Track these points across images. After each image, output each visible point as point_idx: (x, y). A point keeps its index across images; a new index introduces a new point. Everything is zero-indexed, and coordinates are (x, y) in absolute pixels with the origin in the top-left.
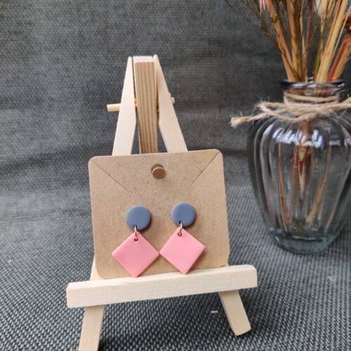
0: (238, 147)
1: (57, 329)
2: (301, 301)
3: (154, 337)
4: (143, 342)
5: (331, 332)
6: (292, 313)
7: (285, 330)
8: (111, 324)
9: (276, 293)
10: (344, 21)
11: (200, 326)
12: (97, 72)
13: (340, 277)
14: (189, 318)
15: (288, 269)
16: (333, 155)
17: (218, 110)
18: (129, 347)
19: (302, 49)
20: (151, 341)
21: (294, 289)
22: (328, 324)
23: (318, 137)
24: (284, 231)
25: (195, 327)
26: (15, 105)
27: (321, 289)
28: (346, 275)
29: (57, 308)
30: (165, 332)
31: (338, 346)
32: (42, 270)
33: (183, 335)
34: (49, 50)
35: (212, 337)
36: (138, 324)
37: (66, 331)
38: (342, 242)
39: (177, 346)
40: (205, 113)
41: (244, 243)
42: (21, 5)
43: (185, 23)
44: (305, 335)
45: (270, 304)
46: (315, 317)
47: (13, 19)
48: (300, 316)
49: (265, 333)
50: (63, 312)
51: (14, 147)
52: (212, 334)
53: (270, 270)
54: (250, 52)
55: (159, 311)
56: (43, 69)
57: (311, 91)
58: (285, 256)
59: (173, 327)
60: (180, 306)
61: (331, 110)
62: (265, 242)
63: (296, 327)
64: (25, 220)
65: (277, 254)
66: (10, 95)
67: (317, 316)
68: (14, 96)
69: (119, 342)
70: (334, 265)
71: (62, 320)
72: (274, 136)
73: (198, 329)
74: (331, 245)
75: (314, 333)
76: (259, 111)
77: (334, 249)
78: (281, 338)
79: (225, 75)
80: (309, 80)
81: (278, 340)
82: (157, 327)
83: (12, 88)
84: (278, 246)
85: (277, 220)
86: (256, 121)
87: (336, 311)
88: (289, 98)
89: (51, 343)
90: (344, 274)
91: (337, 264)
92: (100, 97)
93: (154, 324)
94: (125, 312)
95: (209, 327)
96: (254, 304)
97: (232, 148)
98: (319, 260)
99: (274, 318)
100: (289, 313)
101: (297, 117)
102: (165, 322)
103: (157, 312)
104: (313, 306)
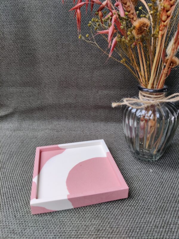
2: (133, 178)
5: (139, 193)
9: (124, 172)
13: (155, 170)
15: (134, 163)
21: (132, 172)
22: (139, 189)
27: (144, 174)
31: (138, 199)
41: (120, 148)
46: (136, 185)
87: (146, 184)
90: (158, 169)
104: (137, 181)
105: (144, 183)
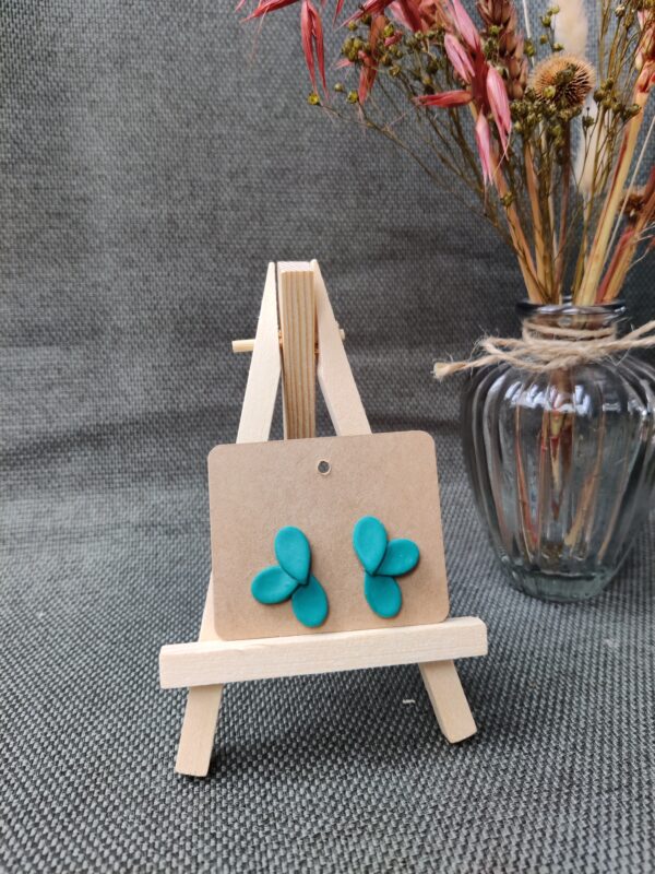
0: (443, 416)
1: (133, 733)
2: (558, 682)
3: (304, 744)
4: (285, 752)
5: (612, 733)
6: (543, 701)
7: (533, 731)
8: (228, 723)
9: (515, 668)
10: (621, 204)
11: (385, 725)
12: (198, 284)
13: (625, 640)
14: (365, 712)
15: (535, 628)
16: (609, 428)
17: (407, 351)
18: (262, 761)
19: (552, 249)
20: (301, 751)
21: (546, 663)
22: (607, 719)
23: (583, 397)
24: (527, 562)
25: (375, 726)
26: (54, 338)
27: (594, 661)
28: (636, 637)
29: (130, 695)
30: (323, 735)
31: (624, 756)
32: (101, 630)
33: (355, 740)
34: (116, 246)
35: (406, 743)
36: (275, 723)
37: (148, 735)
38: (628, 582)
39: (345, 759)
40: (384, 356)
41: (456, 583)
42: (70, 168)
43: (352, 202)
44: (567, 739)
45: (505, 688)
46: (584, 708)
47: (55, 192)
48: (558, 707)
49: (498, 736)
50: (142, 703)
51: (50, 411)
52: (405, 738)
53: (504, 629)
54: (463, 251)
55: (311, 700)
56: (104, 277)
57: (569, 319)
58: (529, 606)
59: (337, 727)
60: (347, 692)
61: (603, 352)
62: (494, 581)
63: (551, 725)
64: (65, 542)
65: (514, 602)
66: (46, 321)
67: (587, 706)
68: (53, 323)
69: (243, 753)
70: (615, 621)
71: (141, 717)
72: (508, 394)
73: (382, 730)
74: (609, 587)
75: (582, 735)
76: (481, 352)
77: (615, 594)
78: (527, 744)
79: (418, 289)
80: (565, 301)
81: (521, 748)
82: (309, 727)
83: (49, 310)
84: (516, 589)
85: (514, 542)
86: (476, 369)
87: (620, 698)
88: (530, 330)
89: (124, 756)
90: (632, 635)
91: (619, 618)
92: (204, 326)
93: (304, 722)
94: (251, 702)
95: (401, 727)
96: (478, 688)
97: (431, 416)
98: (588, 613)
99: (512, 713)
100: (538, 702)
101: (547, 363)
102: (323, 720)
103: (308, 702)
104: (580, 689)
105: (612, 697)
